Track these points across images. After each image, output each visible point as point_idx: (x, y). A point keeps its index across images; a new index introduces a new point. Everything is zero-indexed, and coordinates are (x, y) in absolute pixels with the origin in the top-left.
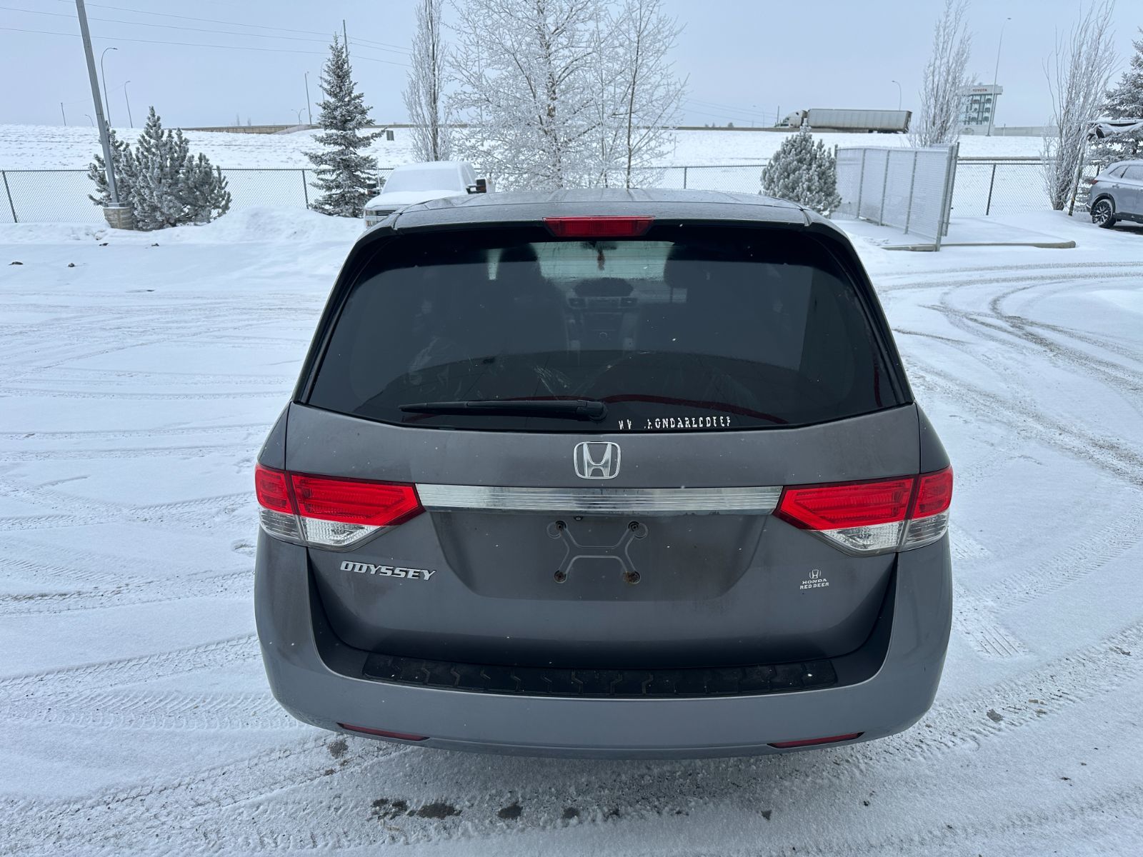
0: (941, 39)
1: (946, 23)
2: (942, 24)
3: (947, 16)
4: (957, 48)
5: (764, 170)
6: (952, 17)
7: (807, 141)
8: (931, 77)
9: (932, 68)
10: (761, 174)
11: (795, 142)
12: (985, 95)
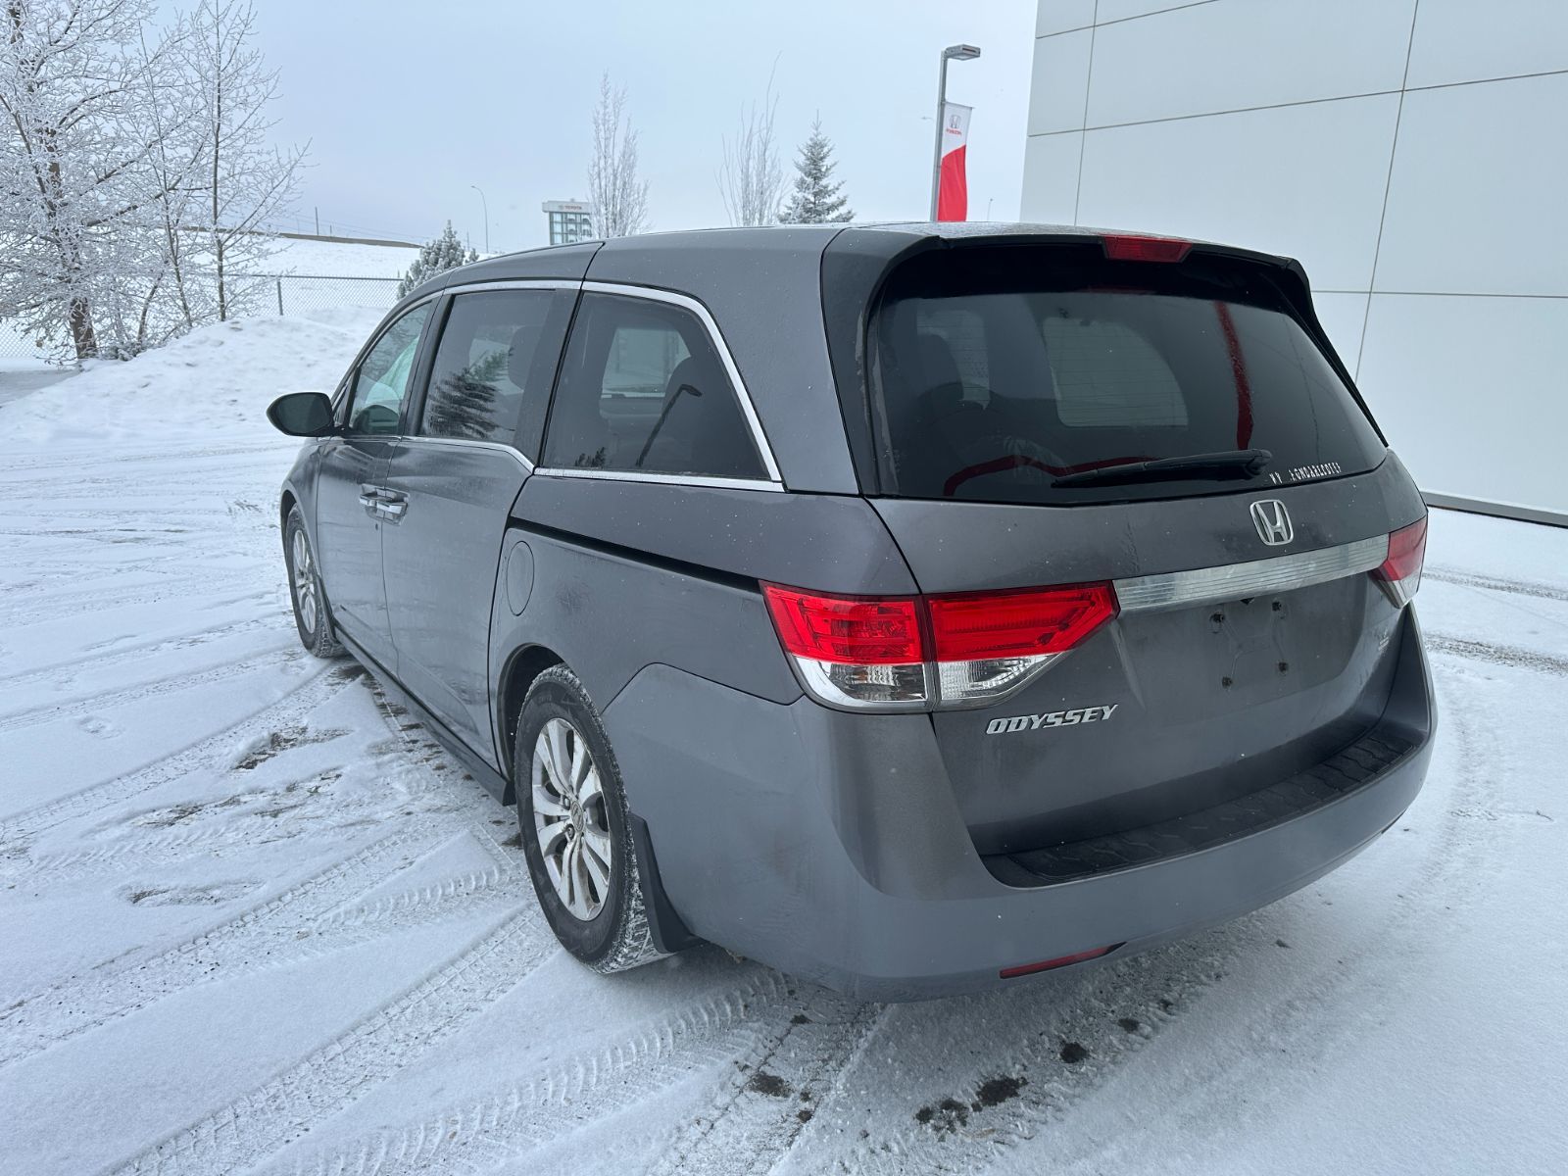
0: (602, 134)
1: (605, 115)
2: (601, 116)
3: (606, 107)
4: (622, 147)
5: (401, 285)
6: (610, 109)
7: (455, 249)
8: (597, 180)
9: (596, 169)
10: (397, 291)
11: (440, 249)
12: (581, 214)
